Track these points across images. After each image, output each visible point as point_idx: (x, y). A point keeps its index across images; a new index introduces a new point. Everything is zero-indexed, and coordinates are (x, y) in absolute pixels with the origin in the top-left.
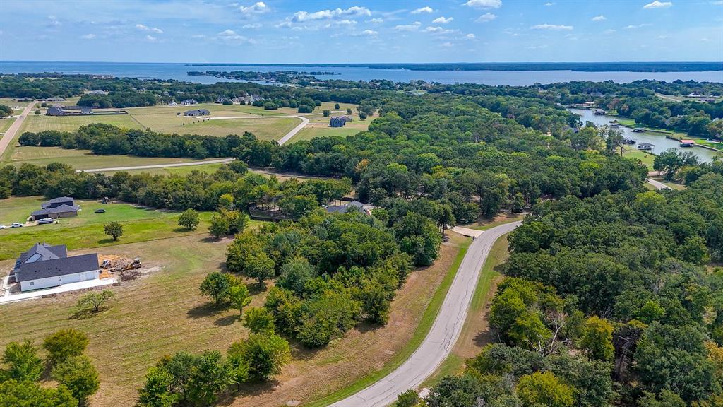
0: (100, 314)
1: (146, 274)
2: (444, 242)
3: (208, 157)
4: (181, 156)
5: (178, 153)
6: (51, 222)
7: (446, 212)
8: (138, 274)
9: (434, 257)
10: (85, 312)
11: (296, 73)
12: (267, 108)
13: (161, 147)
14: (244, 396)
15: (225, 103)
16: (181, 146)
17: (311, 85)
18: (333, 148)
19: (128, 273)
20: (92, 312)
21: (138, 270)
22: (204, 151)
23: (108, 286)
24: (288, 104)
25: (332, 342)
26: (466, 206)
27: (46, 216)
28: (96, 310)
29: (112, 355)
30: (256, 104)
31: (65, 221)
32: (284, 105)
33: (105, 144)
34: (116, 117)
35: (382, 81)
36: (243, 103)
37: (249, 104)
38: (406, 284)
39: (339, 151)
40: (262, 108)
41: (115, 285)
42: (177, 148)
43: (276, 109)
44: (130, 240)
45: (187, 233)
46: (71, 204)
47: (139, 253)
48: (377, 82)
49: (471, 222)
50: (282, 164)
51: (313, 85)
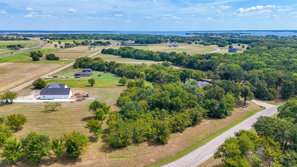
0: (53, 112)
1: (87, 100)
2: (243, 107)
3: (161, 61)
4: (151, 60)
5: (150, 58)
6: (79, 77)
7: (246, 90)
8: (84, 99)
9: (226, 114)
10: (49, 110)
11: (232, 33)
12: (205, 45)
13: (144, 55)
14: (59, 163)
15: (189, 43)
16: (151, 56)
17: (235, 37)
18: (211, 57)
19: (80, 98)
20: (52, 111)
21: (85, 98)
22: (160, 58)
23: (68, 102)
24: (216, 43)
25: (128, 147)
26: (267, 90)
27: (79, 75)
28: (53, 111)
29: (36, 129)
30: (201, 43)
31: (85, 77)
32: (213, 44)
33: (125, 54)
34: (142, 47)
35: (272, 36)
36: (196, 43)
37: (199, 44)
38: (199, 125)
39: (213, 59)
40: (202, 45)
41: (72, 102)
42: (150, 57)
43: (209, 45)
44: (97, 87)
45: (120, 87)
46: (89, 71)
47: (95, 92)
48: (270, 36)
49: (269, 100)
50: (186, 64)
51: (236, 37)
